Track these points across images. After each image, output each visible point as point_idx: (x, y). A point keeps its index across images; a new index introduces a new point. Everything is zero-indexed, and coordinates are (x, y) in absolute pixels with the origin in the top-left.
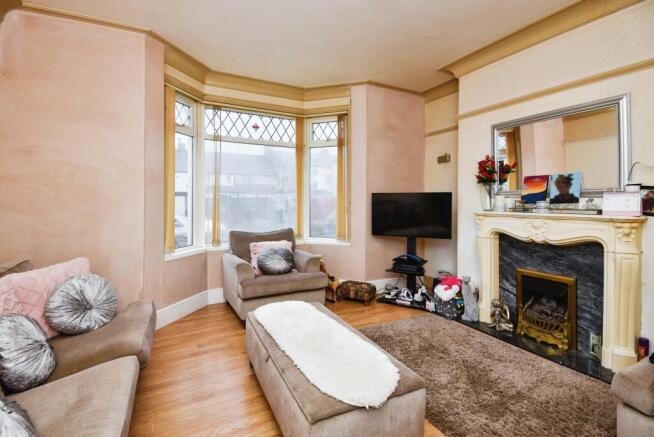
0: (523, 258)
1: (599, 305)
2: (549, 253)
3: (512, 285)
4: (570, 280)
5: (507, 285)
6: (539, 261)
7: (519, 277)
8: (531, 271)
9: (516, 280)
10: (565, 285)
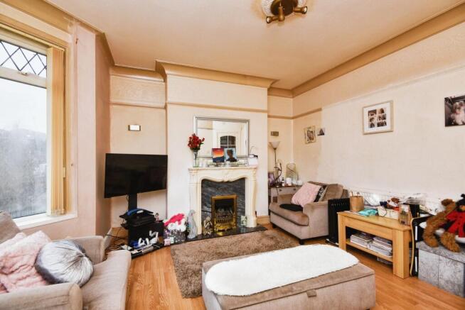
0: (214, 191)
1: (244, 204)
2: (225, 186)
3: (208, 207)
4: (234, 196)
5: (206, 208)
6: (221, 191)
7: (214, 202)
8: (217, 197)
9: (211, 204)
10: (232, 199)
